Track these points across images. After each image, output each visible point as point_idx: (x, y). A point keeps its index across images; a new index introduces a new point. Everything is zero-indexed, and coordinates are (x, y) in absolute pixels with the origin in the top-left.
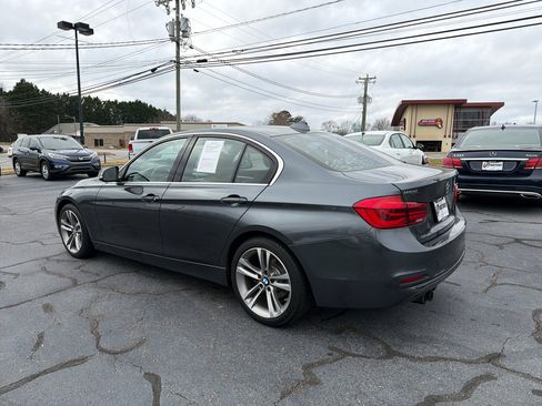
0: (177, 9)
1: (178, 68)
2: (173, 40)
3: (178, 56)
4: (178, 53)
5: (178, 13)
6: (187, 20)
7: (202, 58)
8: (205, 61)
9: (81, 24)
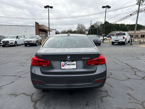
1: (138, 13)
3: (139, 9)
9: (107, 6)
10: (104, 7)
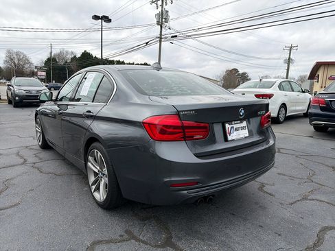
0: (162, 5)
1: (160, 42)
2: (158, 24)
3: (161, 34)
4: (161, 32)
5: (162, 8)
6: (167, 12)
7: (174, 35)
8: (176, 36)
9: (104, 16)
10: (96, 18)
